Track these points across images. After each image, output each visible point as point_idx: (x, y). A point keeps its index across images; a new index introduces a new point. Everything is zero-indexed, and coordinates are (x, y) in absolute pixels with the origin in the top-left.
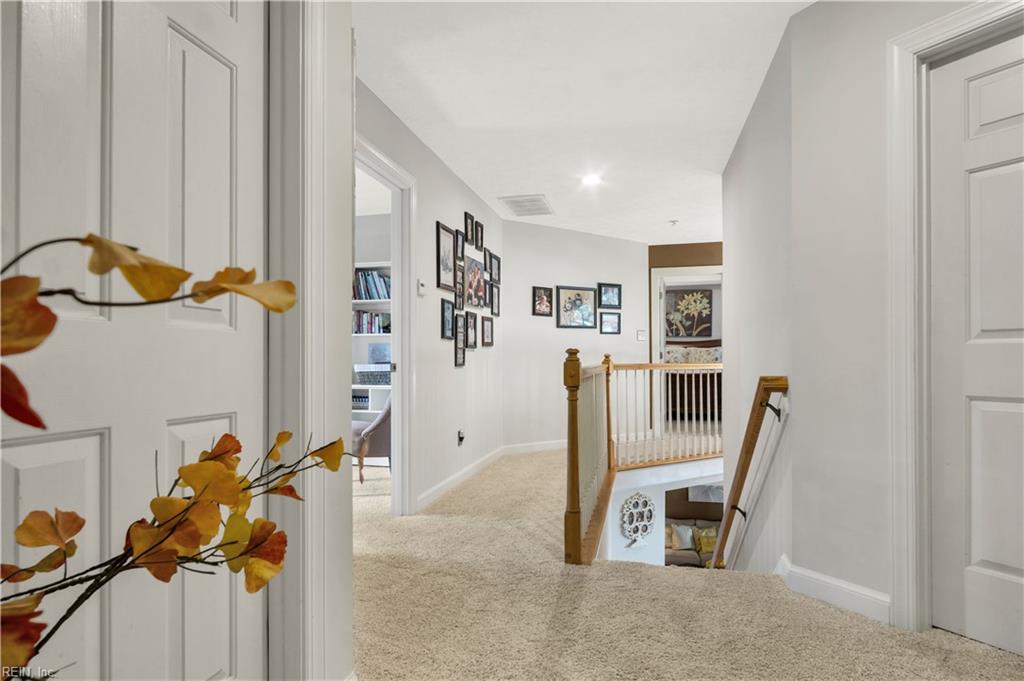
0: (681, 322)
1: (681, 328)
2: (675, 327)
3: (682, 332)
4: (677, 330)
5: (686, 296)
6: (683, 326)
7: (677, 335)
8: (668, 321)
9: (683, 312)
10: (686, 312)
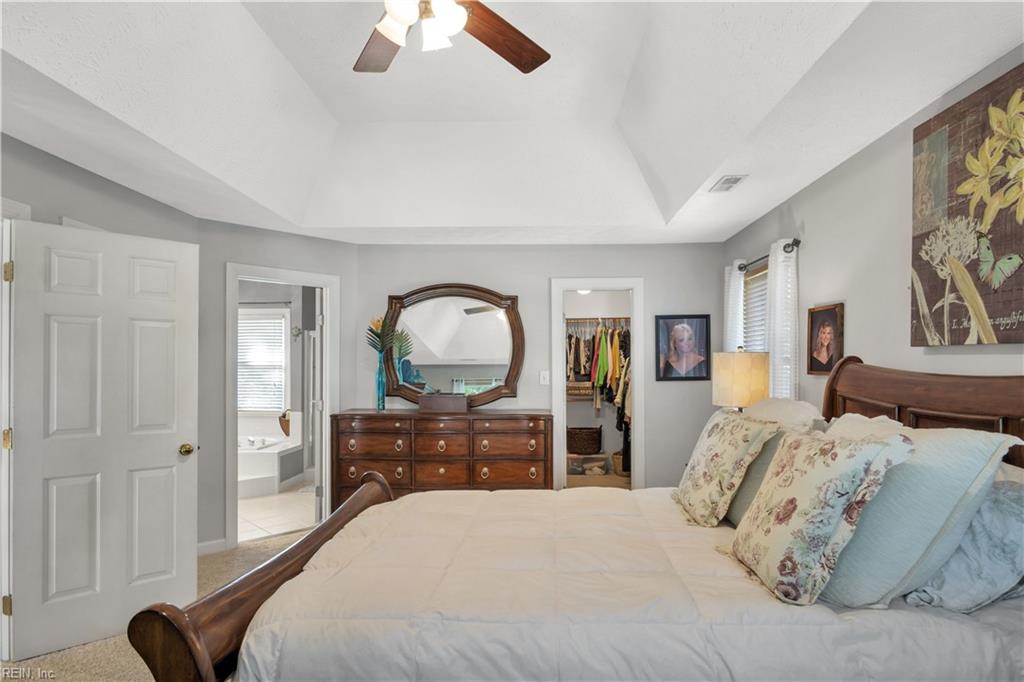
0: (973, 267)
1: (975, 302)
2: (949, 298)
3: (979, 324)
4: (959, 312)
5: (995, 113)
6: (983, 287)
7: (959, 338)
8: (921, 266)
9: (982, 206)
10: (995, 205)
